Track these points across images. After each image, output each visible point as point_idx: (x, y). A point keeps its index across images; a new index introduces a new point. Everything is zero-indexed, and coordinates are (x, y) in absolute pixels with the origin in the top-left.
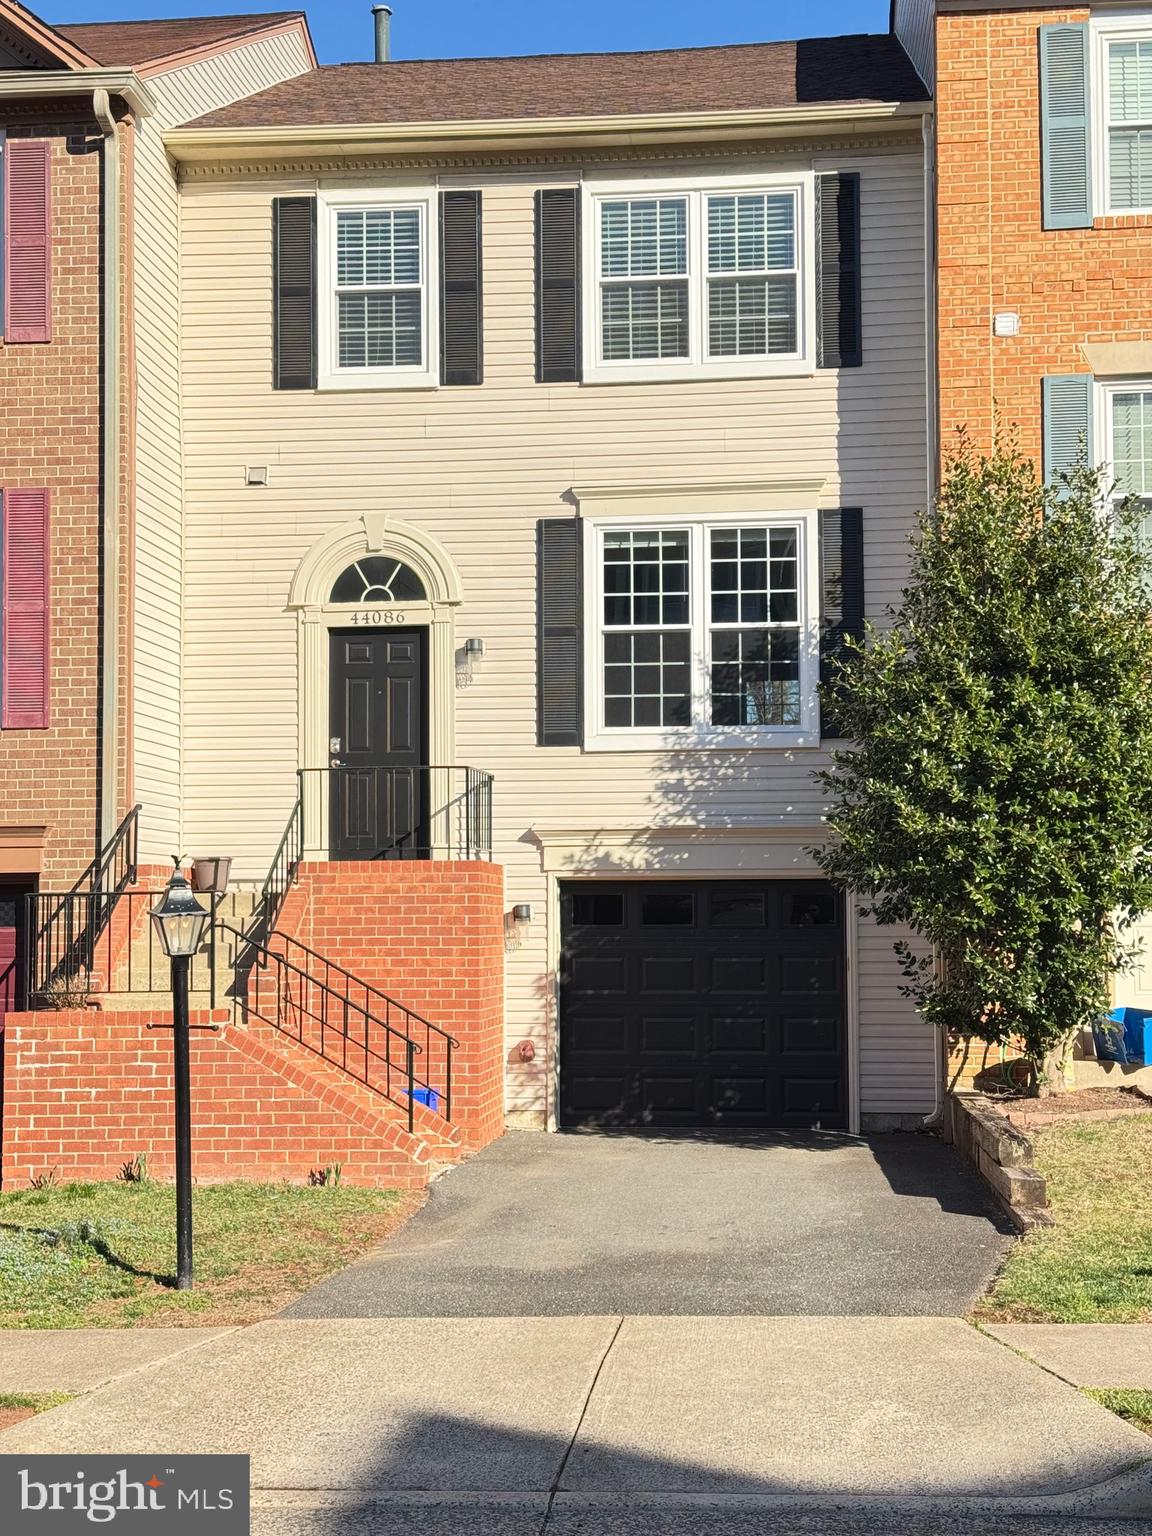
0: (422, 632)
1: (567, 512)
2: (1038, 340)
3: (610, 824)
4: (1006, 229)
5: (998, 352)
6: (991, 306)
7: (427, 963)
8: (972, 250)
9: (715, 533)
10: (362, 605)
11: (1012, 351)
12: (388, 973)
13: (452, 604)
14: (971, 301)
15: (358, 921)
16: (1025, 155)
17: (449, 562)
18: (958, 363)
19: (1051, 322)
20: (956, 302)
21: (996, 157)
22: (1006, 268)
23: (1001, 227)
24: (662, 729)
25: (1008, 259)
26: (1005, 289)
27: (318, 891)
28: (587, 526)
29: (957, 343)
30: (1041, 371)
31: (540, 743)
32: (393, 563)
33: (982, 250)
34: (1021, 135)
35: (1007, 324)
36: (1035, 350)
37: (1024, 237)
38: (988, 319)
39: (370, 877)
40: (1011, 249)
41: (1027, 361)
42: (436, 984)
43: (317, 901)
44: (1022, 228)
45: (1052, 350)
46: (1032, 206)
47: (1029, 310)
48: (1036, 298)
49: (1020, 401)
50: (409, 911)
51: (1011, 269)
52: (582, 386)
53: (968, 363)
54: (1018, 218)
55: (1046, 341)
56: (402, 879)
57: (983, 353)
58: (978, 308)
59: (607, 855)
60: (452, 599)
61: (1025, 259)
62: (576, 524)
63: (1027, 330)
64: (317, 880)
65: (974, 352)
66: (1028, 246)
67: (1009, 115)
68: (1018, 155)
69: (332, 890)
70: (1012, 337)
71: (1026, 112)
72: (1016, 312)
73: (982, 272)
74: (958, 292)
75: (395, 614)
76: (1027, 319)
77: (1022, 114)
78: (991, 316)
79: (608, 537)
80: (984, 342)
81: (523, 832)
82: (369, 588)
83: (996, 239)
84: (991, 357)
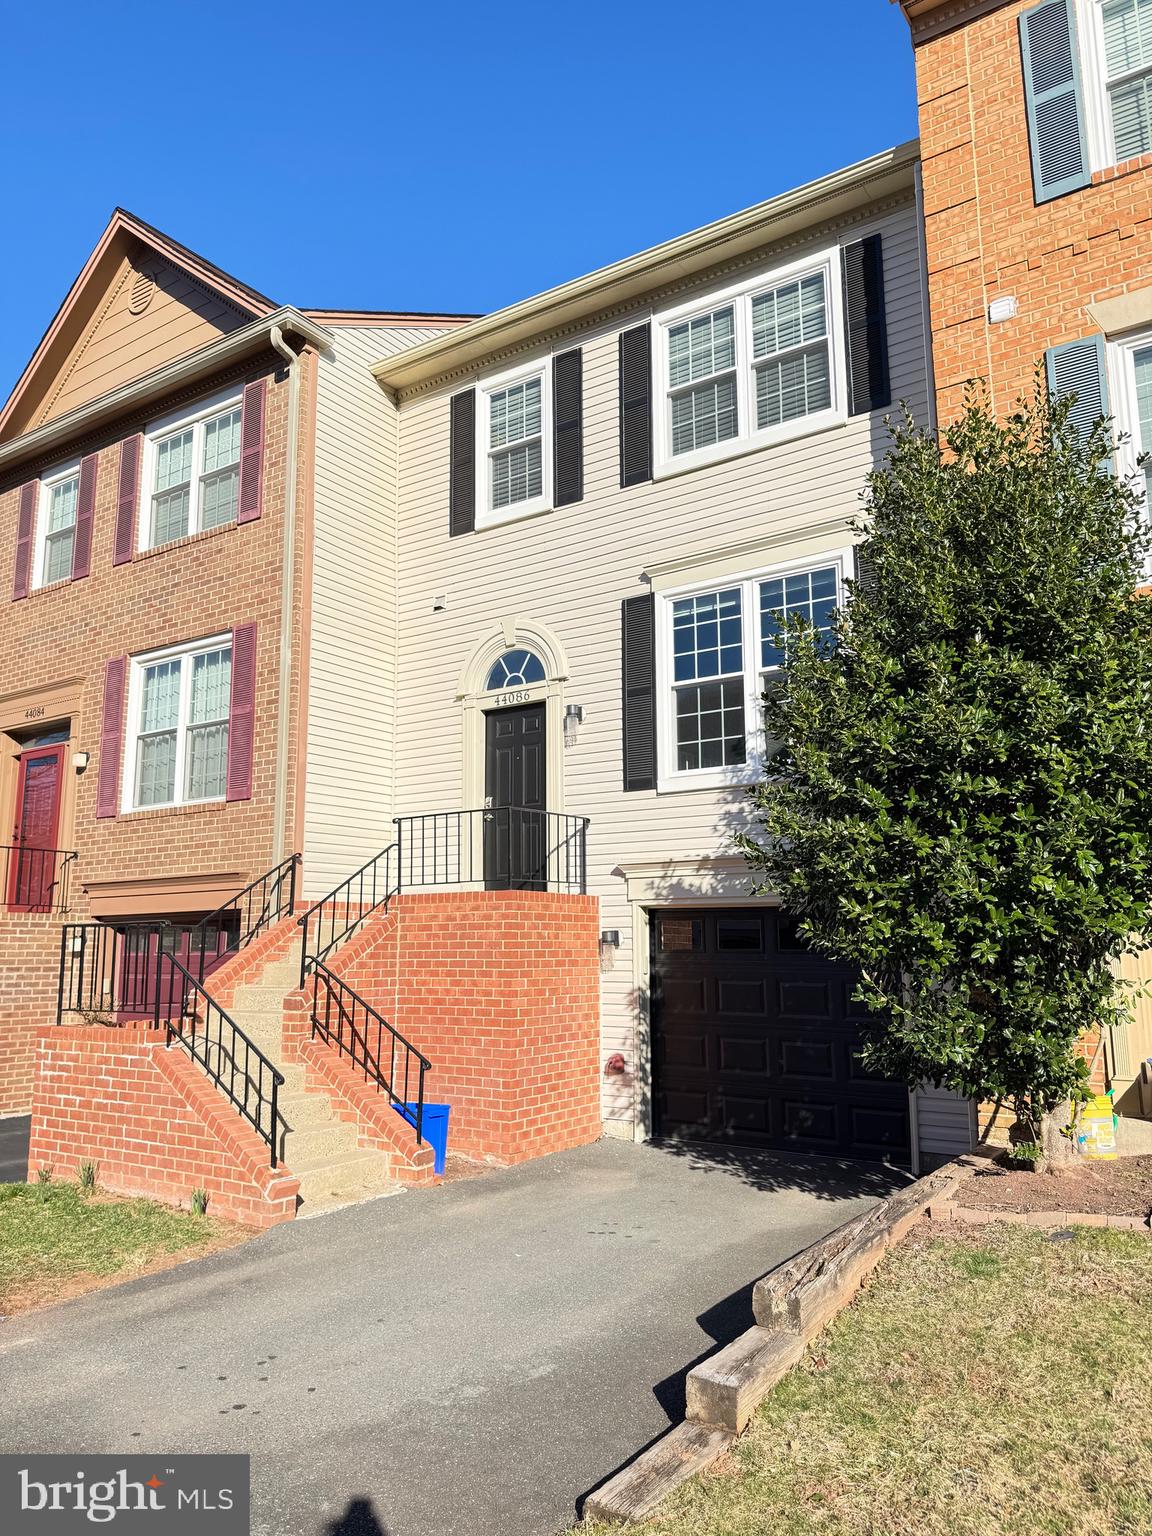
0: (540, 705)
1: (643, 590)
2: (1038, 316)
3: (678, 856)
4: (995, 218)
5: (995, 339)
6: (985, 296)
7: (475, 984)
8: (961, 249)
9: (764, 587)
10: (505, 689)
11: (1011, 334)
12: (448, 992)
13: (560, 680)
14: (962, 297)
15: (428, 946)
16: (1011, 141)
17: (559, 646)
18: (953, 360)
19: (1051, 293)
20: (948, 302)
21: (982, 153)
22: (999, 254)
23: (991, 217)
24: (724, 767)
25: (1000, 246)
26: (999, 274)
27: (403, 920)
28: (658, 599)
29: (951, 342)
30: (1043, 346)
31: (626, 790)
32: (523, 653)
33: (972, 245)
34: (1007, 123)
35: (1002, 308)
36: (1036, 326)
37: (1016, 219)
38: (982, 309)
39: (437, 907)
40: (1003, 234)
41: (1027, 340)
42: (480, 1002)
43: (404, 929)
44: (1013, 211)
45: (1054, 321)
46: (1023, 187)
47: (1026, 288)
48: (1034, 273)
49: (1021, 382)
50: (463, 937)
51: (1004, 254)
52: (654, 483)
53: (963, 358)
54: (1008, 202)
55: (1049, 313)
56: (459, 909)
57: (979, 344)
58: (970, 302)
59: (679, 884)
60: (560, 676)
61: (1018, 239)
62: (648, 600)
63: (1025, 309)
64: (403, 911)
65: (969, 345)
66: (1024, 225)
67: (991, 110)
68: (1004, 144)
69: (412, 919)
70: (1010, 320)
71: (1010, 100)
72: (1012, 295)
73: (973, 265)
74: (949, 292)
75: (523, 693)
76: (1024, 298)
77: (1006, 103)
78: (985, 306)
79: (678, 606)
80: (979, 332)
81: (614, 867)
82: (510, 676)
83: (987, 229)
84: (988, 346)
